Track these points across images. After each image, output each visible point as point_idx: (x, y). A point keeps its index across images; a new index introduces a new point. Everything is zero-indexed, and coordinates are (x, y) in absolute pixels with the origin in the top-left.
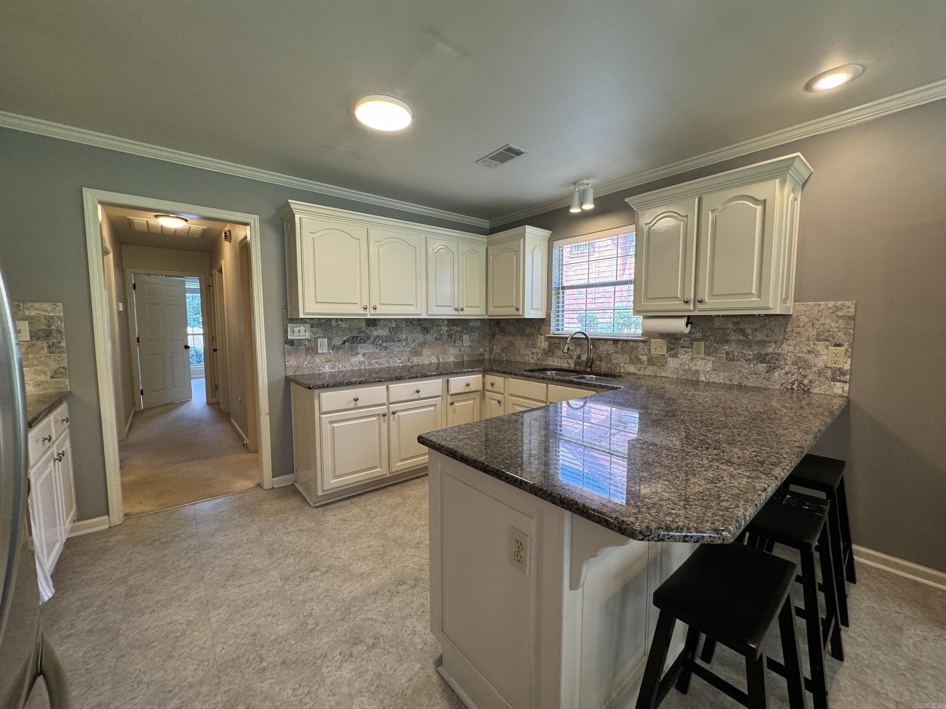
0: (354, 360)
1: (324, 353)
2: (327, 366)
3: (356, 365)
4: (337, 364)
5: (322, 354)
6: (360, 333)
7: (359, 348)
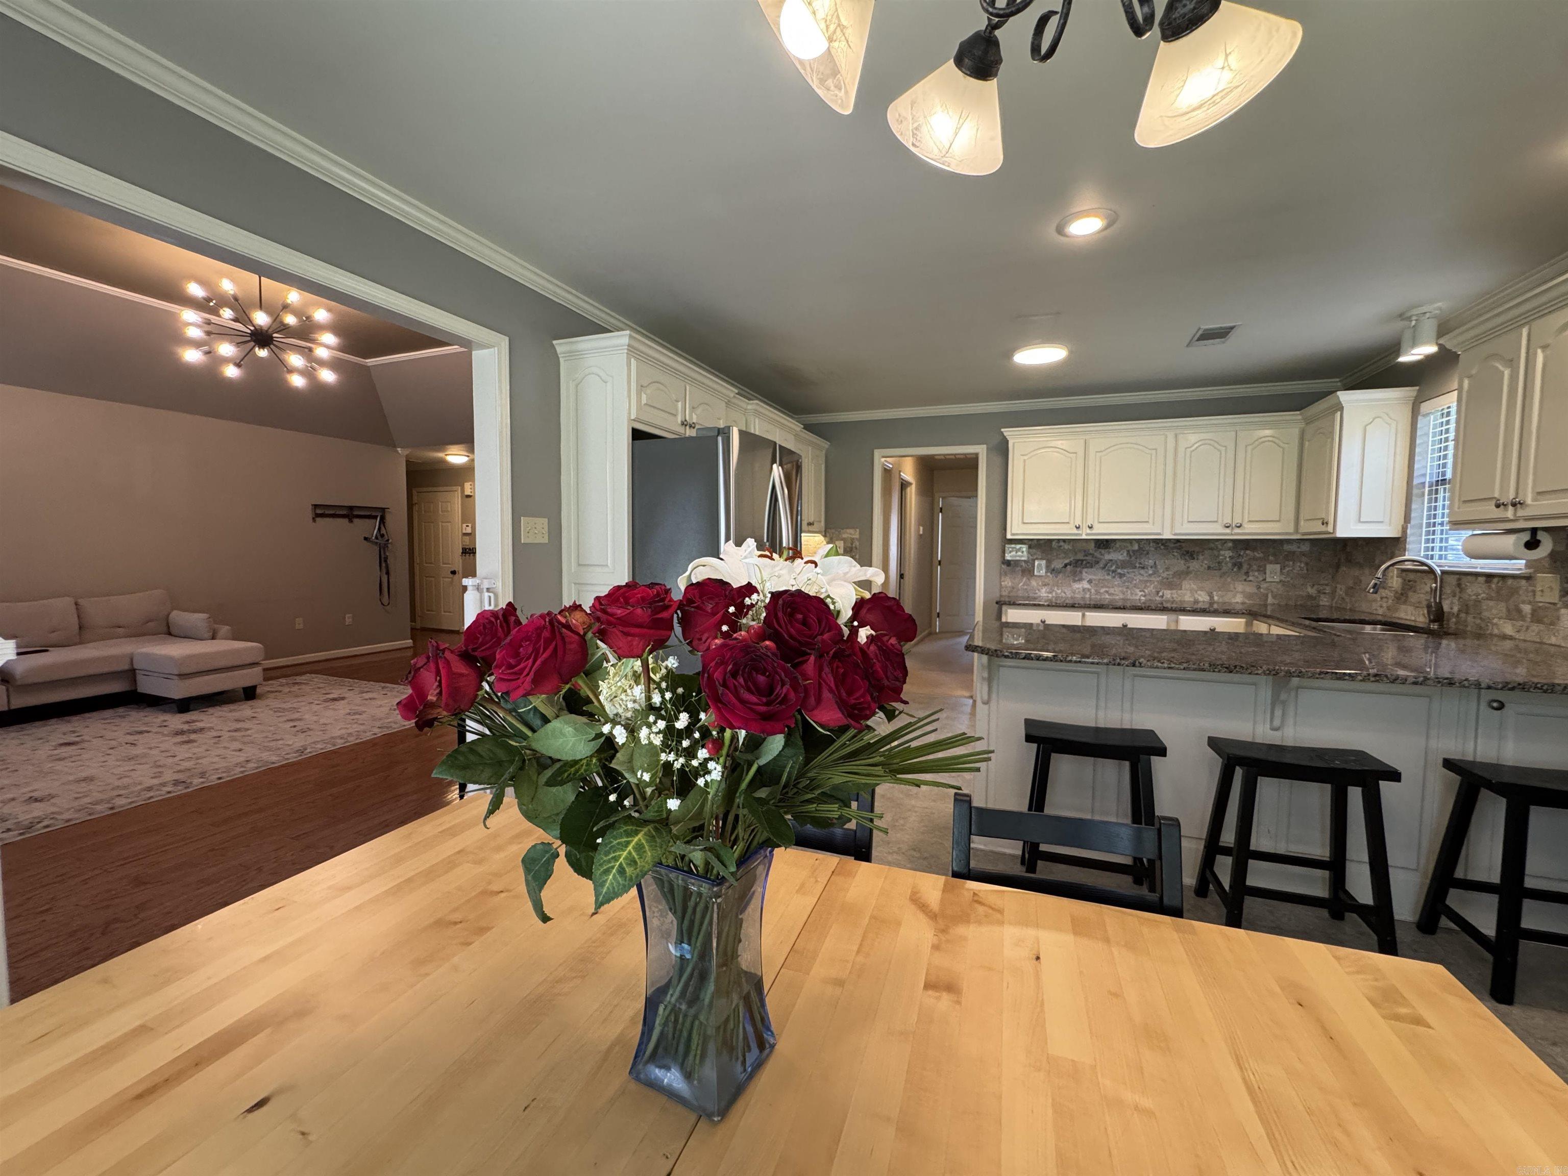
0: (1077, 586)
1: (1042, 576)
2: (1044, 590)
3: (1079, 592)
4: (1056, 589)
5: (1040, 576)
6: (1086, 556)
7: (1084, 573)
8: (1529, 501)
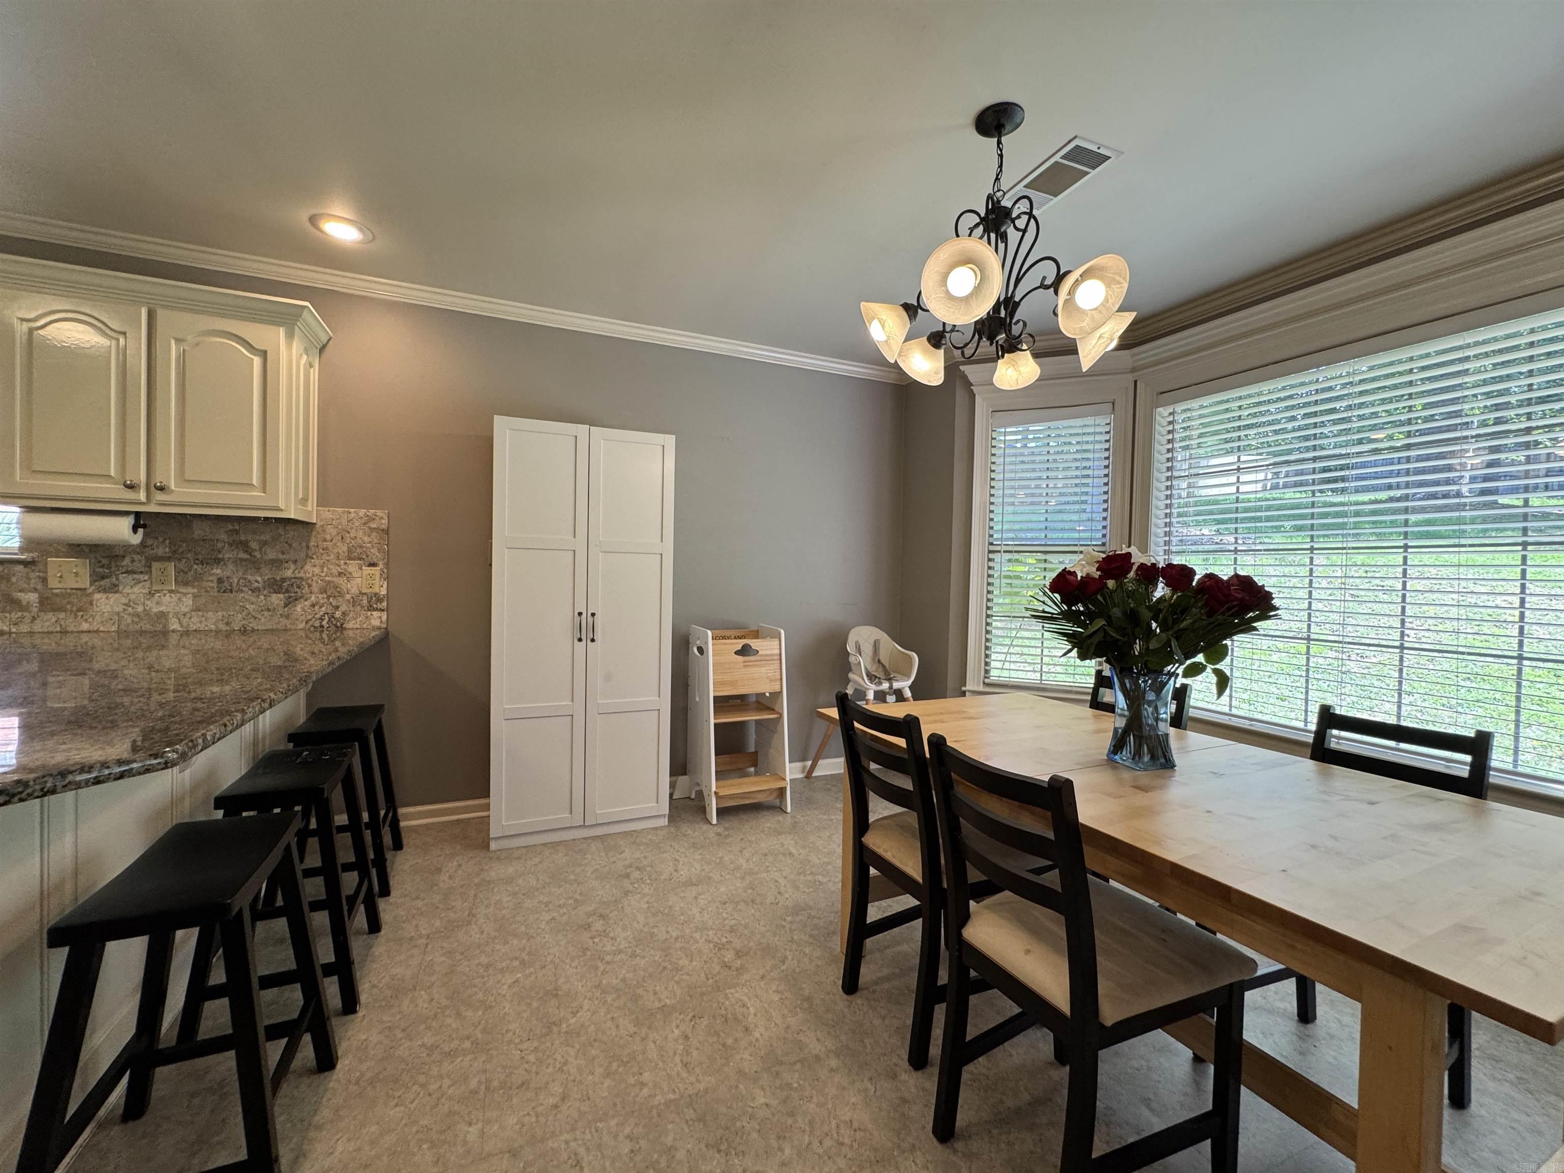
8: (173, 487)
